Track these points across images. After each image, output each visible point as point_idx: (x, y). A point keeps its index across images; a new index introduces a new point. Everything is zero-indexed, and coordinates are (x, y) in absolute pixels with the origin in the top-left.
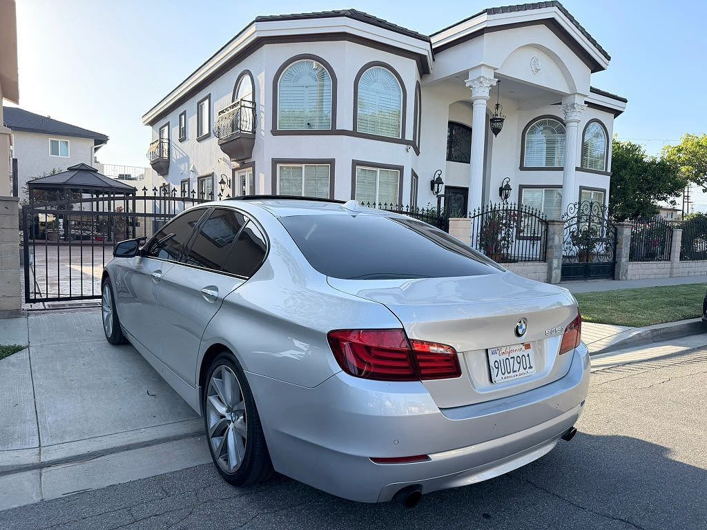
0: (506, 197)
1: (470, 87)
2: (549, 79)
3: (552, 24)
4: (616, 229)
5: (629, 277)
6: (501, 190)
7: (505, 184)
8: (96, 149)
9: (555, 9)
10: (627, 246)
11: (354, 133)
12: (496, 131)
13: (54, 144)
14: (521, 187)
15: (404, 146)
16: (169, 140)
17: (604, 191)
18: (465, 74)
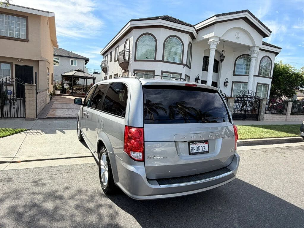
0: (226, 86)
1: (209, 44)
2: (244, 40)
3: (245, 19)
4: (260, 101)
5: (264, 120)
6: (225, 83)
7: (226, 80)
8: (86, 64)
9: (247, 13)
10: (264, 108)
11: (163, 61)
12: (222, 60)
13: (72, 61)
14: (233, 82)
15: (182, 66)
16: (107, 61)
17: (269, 85)
18: (208, 39)
